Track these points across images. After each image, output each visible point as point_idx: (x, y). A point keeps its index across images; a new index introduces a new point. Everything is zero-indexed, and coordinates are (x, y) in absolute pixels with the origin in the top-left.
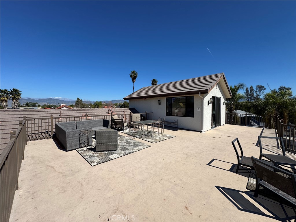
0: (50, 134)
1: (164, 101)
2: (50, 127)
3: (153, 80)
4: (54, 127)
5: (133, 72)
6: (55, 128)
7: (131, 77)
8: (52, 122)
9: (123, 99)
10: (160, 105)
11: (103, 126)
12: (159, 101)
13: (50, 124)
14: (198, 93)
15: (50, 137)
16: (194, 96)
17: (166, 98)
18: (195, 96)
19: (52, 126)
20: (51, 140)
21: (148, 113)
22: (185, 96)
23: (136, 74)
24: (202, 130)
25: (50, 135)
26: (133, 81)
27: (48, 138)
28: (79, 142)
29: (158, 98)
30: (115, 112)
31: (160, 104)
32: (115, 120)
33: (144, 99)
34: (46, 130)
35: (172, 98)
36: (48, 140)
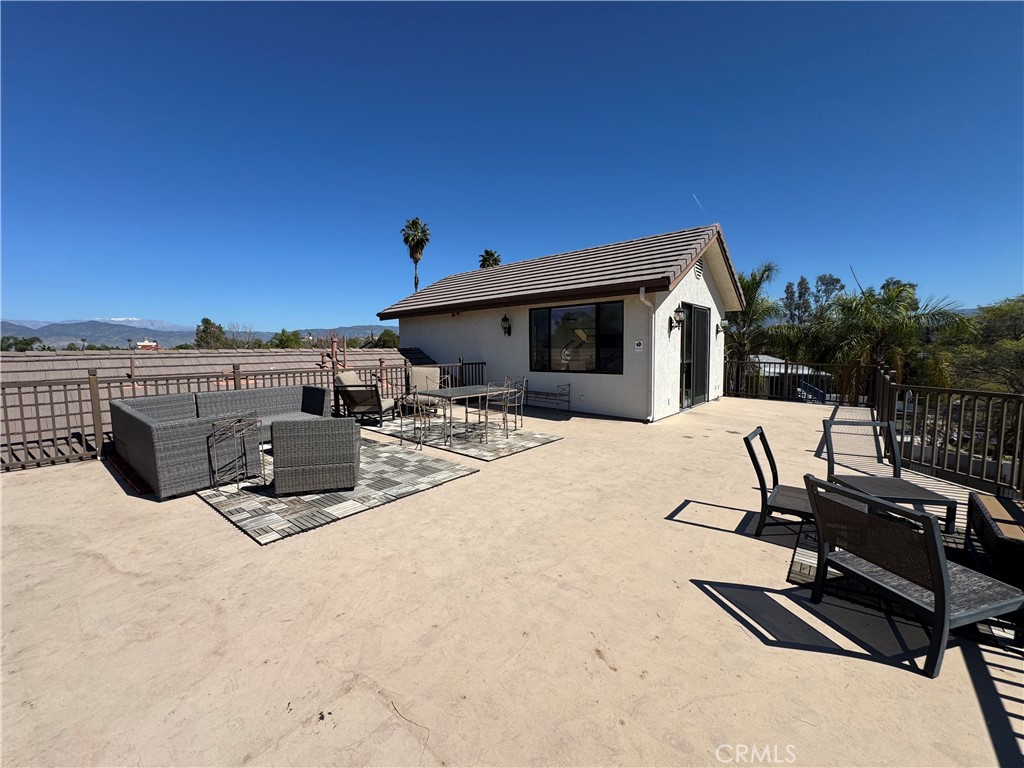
0: (93, 444)
1: (521, 319)
2: (88, 419)
3: (487, 252)
4: (107, 417)
5: (415, 224)
7: (406, 240)
9: (378, 315)
10: (509, 335)
11: (304, 410)
12: (505, 319)
13: (87, 407)
14: (637, 292)
16: (622, 302)
17: (531, 310)
18: (628, 299)
19: (96, 413)
20: (98, 466)
21: (469, 364)
22: (592, 301)
23: (424, 231)
24: (650, 415)
25: (90, 448)
26: (412, 256)
28: (206, 466)
29: (503, 311)
30: (348, 364)
31: (508, 331)
32: (350, 389)
33: (453, 315)
34: (73, 431)
35: (550, 308)
36: (84, 466)
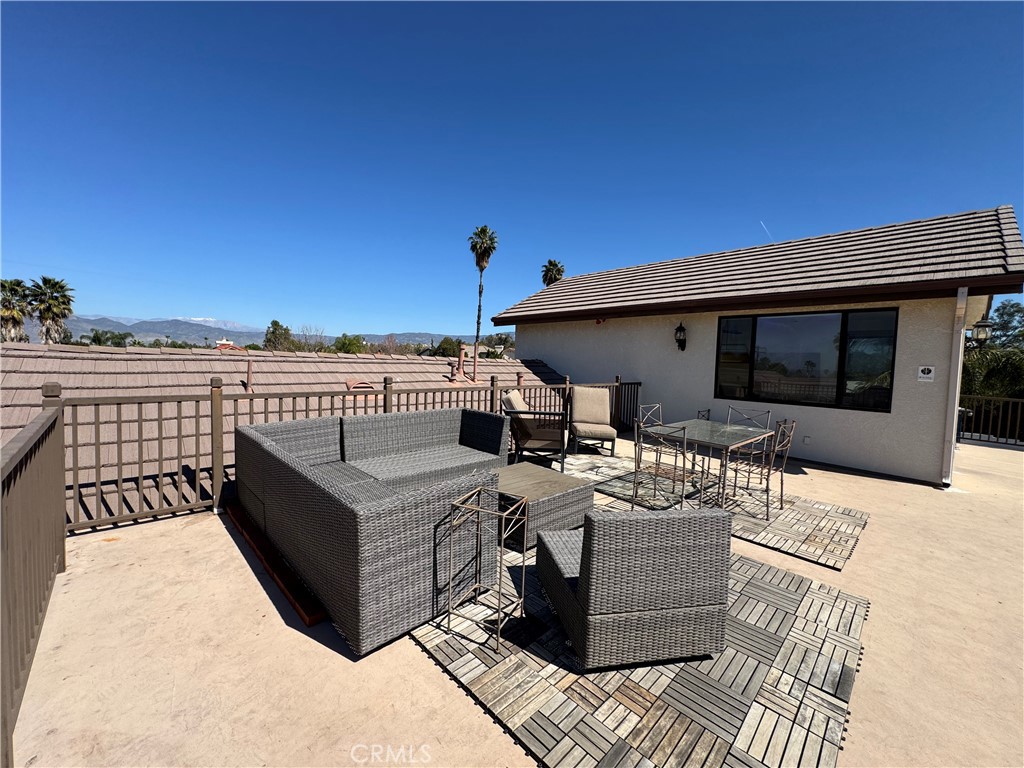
2: (206, 445)
3: (550, 263)
4: (229, 443)
6: (233, 448)
7: (474, 248)
8: (216, 417)
9: (493, 319)
10: (683, 349)
11: (463, 441)
12: (681, 329)
13: (206, 425)
14: (953, 293)
15: (208, 502)
16: (896, 309)
17: (720, 318)
18: (905, 307)
19: (216, 434)
23: (491, 239)
24: (947, 476)
25: (204, 495)
27: (192, 512)
29: (676, 319)
33: (598, 323)
34: (185, 462)
35: (755, 317)
